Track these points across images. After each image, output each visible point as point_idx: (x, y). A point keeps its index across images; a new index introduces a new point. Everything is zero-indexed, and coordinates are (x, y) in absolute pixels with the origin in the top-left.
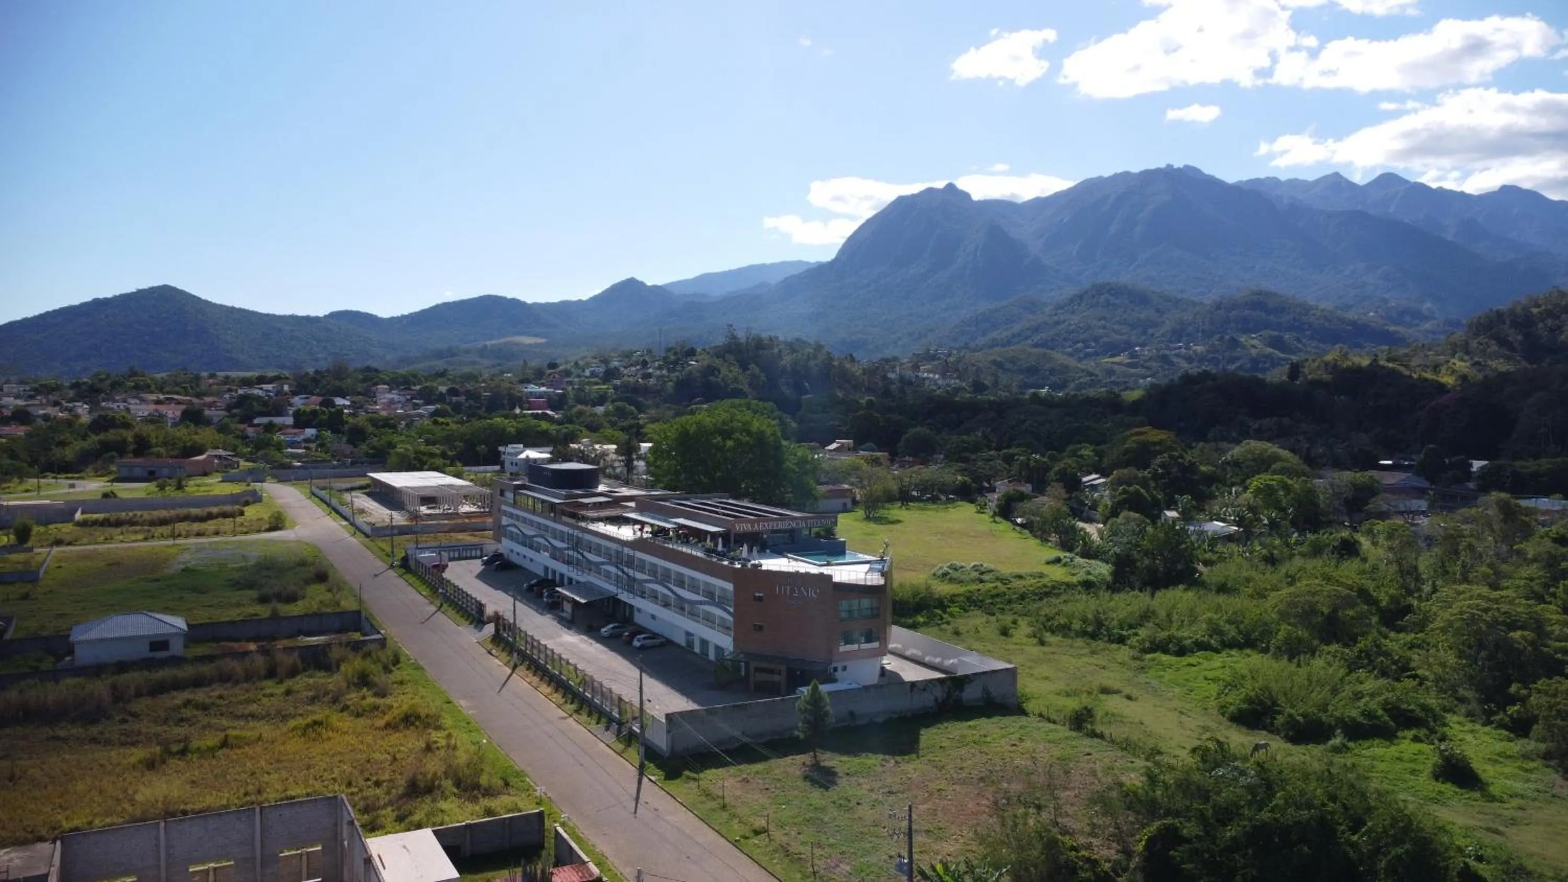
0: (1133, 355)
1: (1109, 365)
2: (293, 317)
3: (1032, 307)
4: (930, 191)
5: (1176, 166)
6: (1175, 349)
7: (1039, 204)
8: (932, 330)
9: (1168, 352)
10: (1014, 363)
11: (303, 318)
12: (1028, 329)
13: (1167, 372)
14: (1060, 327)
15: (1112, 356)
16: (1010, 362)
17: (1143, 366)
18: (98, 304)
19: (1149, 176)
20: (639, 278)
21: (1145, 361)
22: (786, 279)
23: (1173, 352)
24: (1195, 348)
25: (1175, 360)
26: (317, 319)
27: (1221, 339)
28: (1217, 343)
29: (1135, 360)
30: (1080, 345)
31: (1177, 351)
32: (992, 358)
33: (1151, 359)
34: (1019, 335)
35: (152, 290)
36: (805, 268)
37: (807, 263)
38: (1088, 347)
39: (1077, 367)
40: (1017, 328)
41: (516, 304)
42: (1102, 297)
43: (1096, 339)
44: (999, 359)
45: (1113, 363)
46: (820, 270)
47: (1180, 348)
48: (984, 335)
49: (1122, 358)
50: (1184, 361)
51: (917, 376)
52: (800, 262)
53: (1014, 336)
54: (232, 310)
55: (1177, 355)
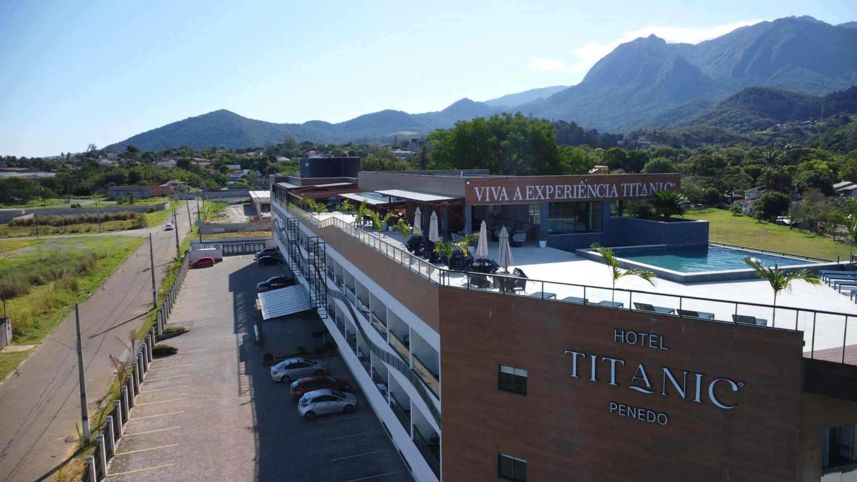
0: (776, 129)
1: (759, 136)
2: (287, 125)
3: (704, 105)
4: (640, 39)
5: (797, 16)
6: (805, 124)
7: (708, 45)
8: (641, 121)
9: (800, 127)
10: (697, 135)
11: (291, 125)
12: (702, 117)
13: (799, 139)
14: (725, 115)
15: (761, 130)
16: (695, 134)
17: (783, 136)
18: (190, 120)
19: (780, 23)
20: (470, 98)
21: (784, 133)
22: (554, 95)
23: (803, 127)
24: (818, 123)
25: (805, 131)
26: (298, 125)
27: (837, 117)
28: (833, 120)
29: (778, 132)
30: (738, 125)
31: (806, 126)
32: (683, 132)
33: (788, 131)
34: (697, 121)
35: (216, 112)
36: (564, 89)
37: (565, 87)
38: (743, 126)
39: (739, 137)
40: (695, 117)
41: (402, 114)
42: (752, 96)
43: (749, 121)
44: (688, 133)
45: (762, 134)
46: (573, 89)
47: (808, 124)
48: (674, 122)
49: (768, 131)
50: (810, 132)
51: (636, 142)
52: (561, 86)
53: (693, 121)
54: (257, 122)
55: (807, 129)
